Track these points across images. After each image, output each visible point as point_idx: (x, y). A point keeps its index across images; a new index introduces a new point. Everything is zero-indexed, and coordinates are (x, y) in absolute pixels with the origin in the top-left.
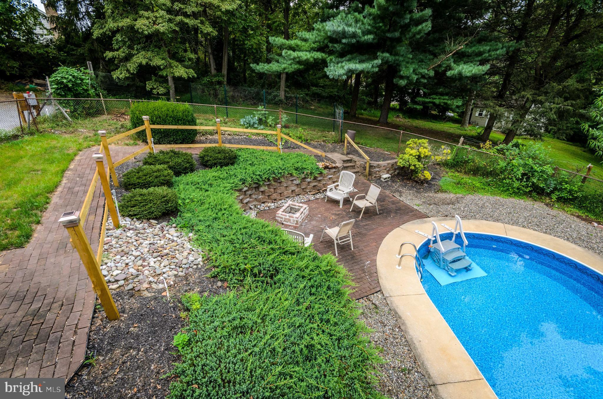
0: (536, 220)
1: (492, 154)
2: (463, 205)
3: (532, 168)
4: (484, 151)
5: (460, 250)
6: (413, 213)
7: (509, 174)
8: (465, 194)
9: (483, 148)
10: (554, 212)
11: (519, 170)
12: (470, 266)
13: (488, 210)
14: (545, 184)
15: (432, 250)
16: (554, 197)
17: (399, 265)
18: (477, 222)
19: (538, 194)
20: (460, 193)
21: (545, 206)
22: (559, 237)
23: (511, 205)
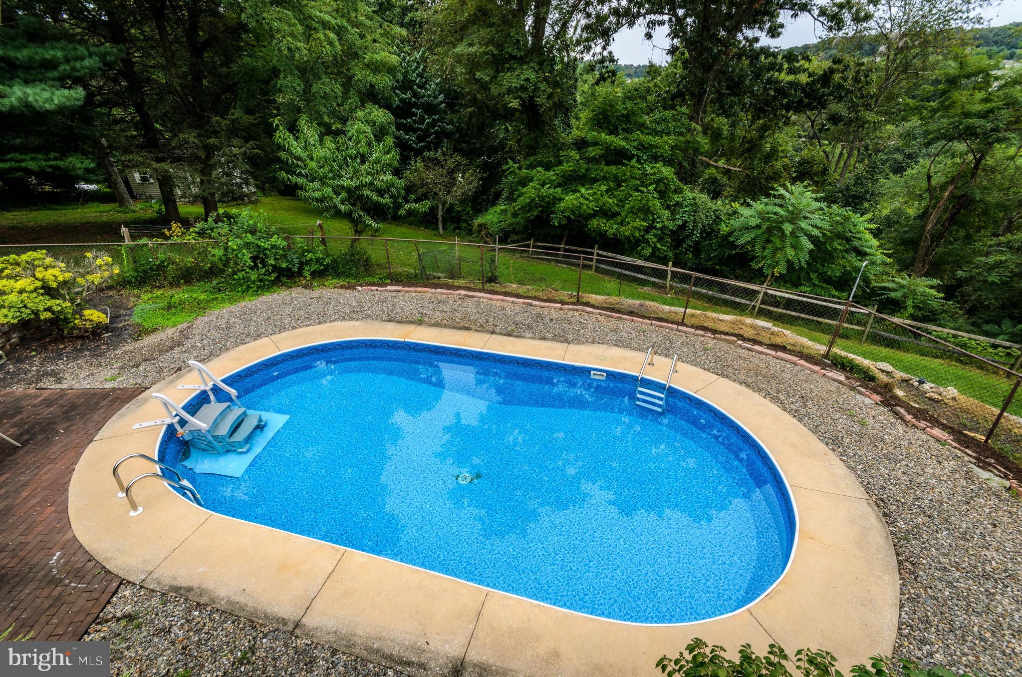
0: (302, 313)
1: (193, 242)
2: (197, 338)
3: (259, 246)
4: (176, 240)
5: (233, 407)
6: (109, 399)
7: (236, 264)
8: (190, 319)
9: (171, 236)
10: (316, 293)
11: (243, 255)
12: (260, 420)
13: (239, 328)
14: (287, 261)
15: (187, 438)
16: (307, 274)
17: (135, 508)
18: (232, 354)
19: (289, 277)
20: (182, 321)
21: (304, 290)
22: (335, 321)
23: (264, 307)
